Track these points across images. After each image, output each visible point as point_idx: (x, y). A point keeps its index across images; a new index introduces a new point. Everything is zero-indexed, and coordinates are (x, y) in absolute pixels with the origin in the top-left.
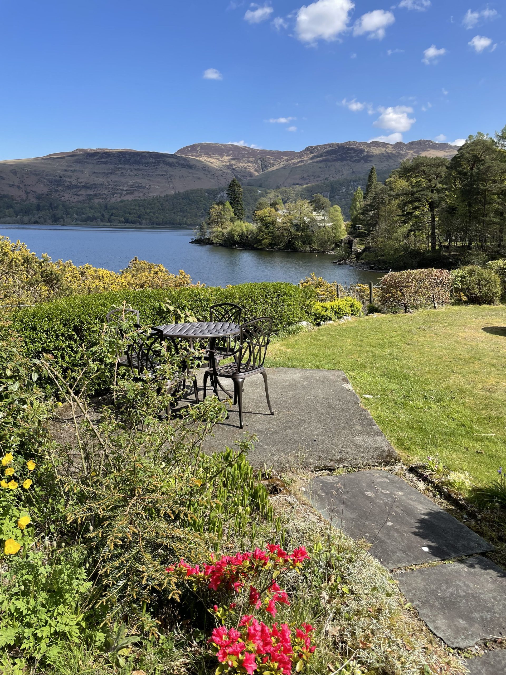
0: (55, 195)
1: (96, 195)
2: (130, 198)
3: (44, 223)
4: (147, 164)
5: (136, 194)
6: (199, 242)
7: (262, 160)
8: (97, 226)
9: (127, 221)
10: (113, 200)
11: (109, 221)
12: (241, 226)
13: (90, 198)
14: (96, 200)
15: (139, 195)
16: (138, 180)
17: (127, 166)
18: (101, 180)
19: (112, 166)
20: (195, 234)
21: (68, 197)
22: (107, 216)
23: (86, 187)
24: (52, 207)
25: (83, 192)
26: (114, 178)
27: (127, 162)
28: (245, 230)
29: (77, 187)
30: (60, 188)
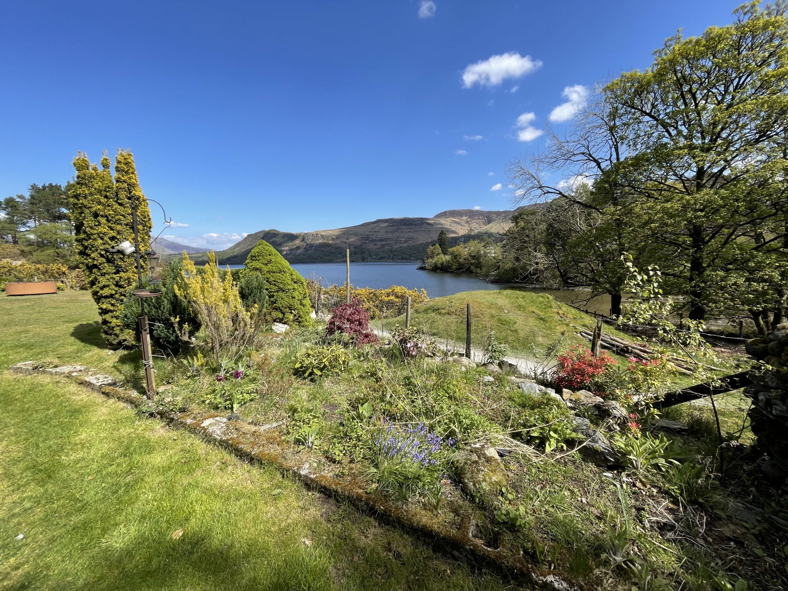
0: (364, 246)
1: (386, 245)
2: (405, 245)
3: (357, 261)
4: (416, 225)
5: (409, 242)
6: (422, 268)
7: (487, 217)
8: (386, 261)
9: (403, 259)
10: (396, 247)
11: (393, 259)
12: (441, 258)
13: (383, 246)
14: (386, 247)
15: (410, 243)
16: (410, 234)
17: (404, 227)
18: (390, 236)
19: (396, 228)
20: (419, 264)
21: (371, 246)
22: (391, 256)
23: (381, 240)
24: (362, 252)
25: (379, 243)
26: (397, 234)
27: (405, 224)
28: (444, 260)
29: (376, 240)
30: (367, 242)
